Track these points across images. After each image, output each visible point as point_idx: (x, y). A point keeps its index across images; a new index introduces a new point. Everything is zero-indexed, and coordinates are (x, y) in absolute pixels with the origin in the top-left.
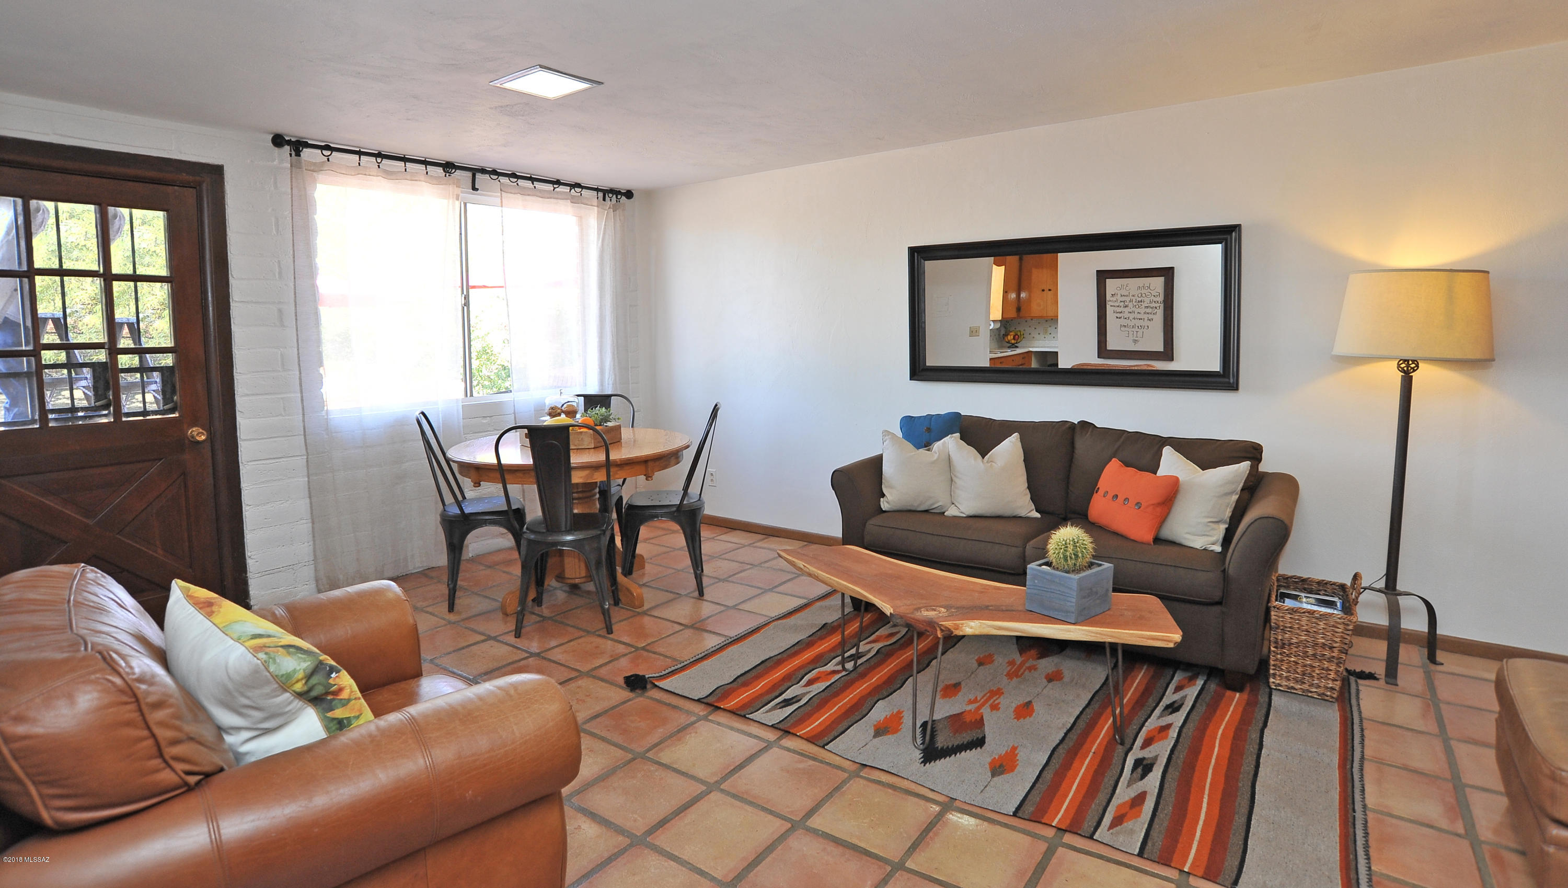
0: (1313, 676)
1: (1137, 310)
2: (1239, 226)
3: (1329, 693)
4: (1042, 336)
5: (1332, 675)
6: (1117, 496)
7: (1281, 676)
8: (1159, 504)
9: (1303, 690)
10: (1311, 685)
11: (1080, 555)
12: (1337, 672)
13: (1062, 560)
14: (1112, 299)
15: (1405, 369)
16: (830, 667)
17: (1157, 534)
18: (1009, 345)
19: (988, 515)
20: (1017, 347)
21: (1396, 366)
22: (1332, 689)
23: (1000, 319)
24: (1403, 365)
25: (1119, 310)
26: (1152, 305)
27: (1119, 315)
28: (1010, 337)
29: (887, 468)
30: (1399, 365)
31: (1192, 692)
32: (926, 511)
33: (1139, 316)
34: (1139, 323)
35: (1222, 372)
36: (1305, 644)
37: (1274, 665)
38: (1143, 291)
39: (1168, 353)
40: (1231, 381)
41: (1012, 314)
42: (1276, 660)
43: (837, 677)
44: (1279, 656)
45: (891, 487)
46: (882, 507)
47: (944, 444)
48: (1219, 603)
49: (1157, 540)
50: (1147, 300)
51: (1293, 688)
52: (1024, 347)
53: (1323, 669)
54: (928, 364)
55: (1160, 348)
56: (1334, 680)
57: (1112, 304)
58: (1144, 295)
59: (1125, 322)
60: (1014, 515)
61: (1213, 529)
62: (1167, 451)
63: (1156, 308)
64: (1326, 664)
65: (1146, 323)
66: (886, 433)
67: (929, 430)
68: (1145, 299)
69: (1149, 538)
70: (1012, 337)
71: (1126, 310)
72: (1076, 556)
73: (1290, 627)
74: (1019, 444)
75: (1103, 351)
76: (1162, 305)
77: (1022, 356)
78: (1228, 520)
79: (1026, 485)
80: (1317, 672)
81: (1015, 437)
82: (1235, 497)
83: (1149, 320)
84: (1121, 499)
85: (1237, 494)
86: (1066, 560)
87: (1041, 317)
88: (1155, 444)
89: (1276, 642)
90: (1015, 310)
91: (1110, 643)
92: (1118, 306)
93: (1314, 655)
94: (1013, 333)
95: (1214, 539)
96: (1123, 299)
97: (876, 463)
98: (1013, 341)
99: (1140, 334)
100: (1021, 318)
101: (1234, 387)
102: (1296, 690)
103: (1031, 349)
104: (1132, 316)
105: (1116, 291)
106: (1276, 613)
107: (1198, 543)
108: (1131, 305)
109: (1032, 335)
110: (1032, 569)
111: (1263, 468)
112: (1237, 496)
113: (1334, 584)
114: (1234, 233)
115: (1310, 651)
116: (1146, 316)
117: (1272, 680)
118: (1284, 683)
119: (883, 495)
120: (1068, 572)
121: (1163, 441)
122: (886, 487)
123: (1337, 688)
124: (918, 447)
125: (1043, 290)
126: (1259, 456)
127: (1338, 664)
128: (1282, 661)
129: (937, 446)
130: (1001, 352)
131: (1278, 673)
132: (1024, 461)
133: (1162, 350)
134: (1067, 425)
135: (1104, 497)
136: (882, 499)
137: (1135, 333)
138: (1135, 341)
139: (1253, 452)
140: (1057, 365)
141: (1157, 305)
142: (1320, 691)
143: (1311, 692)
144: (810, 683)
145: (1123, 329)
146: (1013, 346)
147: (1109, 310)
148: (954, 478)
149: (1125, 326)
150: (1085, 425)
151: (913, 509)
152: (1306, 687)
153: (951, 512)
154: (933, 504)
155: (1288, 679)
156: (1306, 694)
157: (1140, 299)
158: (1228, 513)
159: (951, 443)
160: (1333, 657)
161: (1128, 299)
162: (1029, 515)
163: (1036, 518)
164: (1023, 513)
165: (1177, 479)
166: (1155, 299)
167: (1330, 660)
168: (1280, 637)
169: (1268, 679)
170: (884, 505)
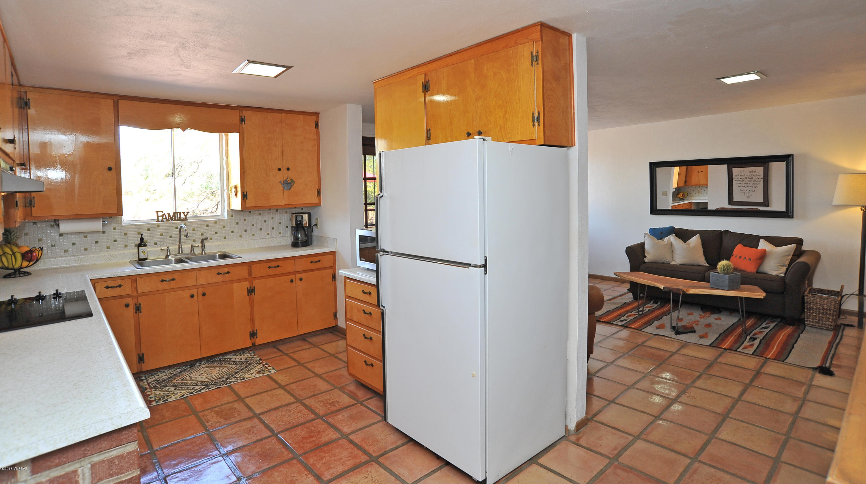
0: (823, 321)
1: (749, 183)
2: (793, 155)
3: (830, 327)
4: (697, 194)
5: (831, 320)
6: (741, 257)
7: (810, 321)
8: (758, 259)
9: (819, 326)
10: (823, 324)
11: (729, 269)
12: (832, 319)
13: (723, 271)
14: (735, 177)
15: (864, 210)
16: (633, 313)
17: (758, 270)
18: (679, 199)
19: (688, 264)
20: (684, 200)
21: (860, 209)
22: (831, 325)
23: (676, 187)
24: (863, 209)
25: (739, 182)
26: (757, 180)
27: (739, 185)
28: (680, 195)
29: (646, 247)
30: (861, 209)
31: (772, 325)
32: (662, 263)
33: (750, 185)
34: (750, 189)
35: (786, 211)
36: (819, 309)
37: (807, 317)
38: (752, 174)
39: (766, 203)
40: (790, 215)
41: (682, 184)
42: (808, 315)
43: (637, 315)
44: (809, 313)
45: (649, 254)
46: (645, 261)
47: (669, 238)
48: (783, 293)
49: (757, 272)
50: (754, 178)
51: (815, 325)
52: (688, 200)
53: (827, 318)
54: (658, 208)
55: (761, 200)
56: (832, 322)
57: (736, 180)
58: (752, 175)
59: (742, 188)
60: (699, 264)
61: (780, 268)
62: (762, 241)
63: (759, 181)
64: (828, 316)
65: (754, 189)
66: (646, 234)
67: (662, 233)
68: (753, 177)
69: (755, 271)
70: (681, 195)
71: (743, 183)
72: (728, 269)
73: (813, 303)
74: (700, 239)
75: (731, 201)
76: (762, 180)
77: (687, 204)
78: (787, 265)
79: (703, 254)
80: (825, 319)
81: (698, 236)
82: (790, 257)
83: (755, 187)
84: (743, 258)
85: (791, 256)
86: (724, 271)
87: (696, 185)
88: (757, 238)
89: (807, 308)
90: (683, 182)
91: (740, 297)
92: (739, 181)
93: (823, 313)
94: (682, 194)
95: (781, 272)
96: (741, 177)
97: (642, 245)
98: (682, 197)
99: (750, 194)
100: (687, 186)
101: (792, 217)
102: (816, 326)
103: (692, 201)
104: (746, 185)
105: (738, 174)
106: (806, 297)
107: (774, 273)
108: (746, 180)
109: (692, 194)
110: (712, 274)
111: (804, 248)
112: (791, 257)
113: (835, 291)
114: (790, 158)
115: (821, 311)
116: (754, 185)
117: (806, 322)
118: (811, 323)
119: (645, 257)
120: (725, 274)
121: (760, 237)
122: (647, 254)
123: (833, 325)
124: (658, 239)
125: (699, 172)
126: (802, 243)
127: (833, 316)
128: (810, 315)
129: (666, 239)
130: (676, 203)
131: (808, 320)
132: (702, 245)
133: (762, 201)
134: (719, 231)
135: (736, 257)
136: (645, 258)
137: (748, 193)
138: (748, 197)
139: (799, 242)
140: (707, 208)
141: (760, 180)
142: (827, 326)
143: (822, 327)
144: (628, 317)
145: (742, 191)
146: (682, 200)
147: (734, 183)
148: (673, 251)
149: (743, 190)
150: (726, 231)
151: (657, 262)
152: (820, 325)
153: (673, 263)
154: (665, 260)
155: (813, 322)
156: (820, 328)
157: (751, 177)
158: (787, 263)
159: (672, 238)
160: (831, 313)
161: (744, 177)
162: (704, 265)
163: (707, 266)
164: (702, 264)
165: (765, 250)
166: (758, 177)
167: (830, 314)
168: (809, 306)
169: (805, 322)
170: (646, 260)
